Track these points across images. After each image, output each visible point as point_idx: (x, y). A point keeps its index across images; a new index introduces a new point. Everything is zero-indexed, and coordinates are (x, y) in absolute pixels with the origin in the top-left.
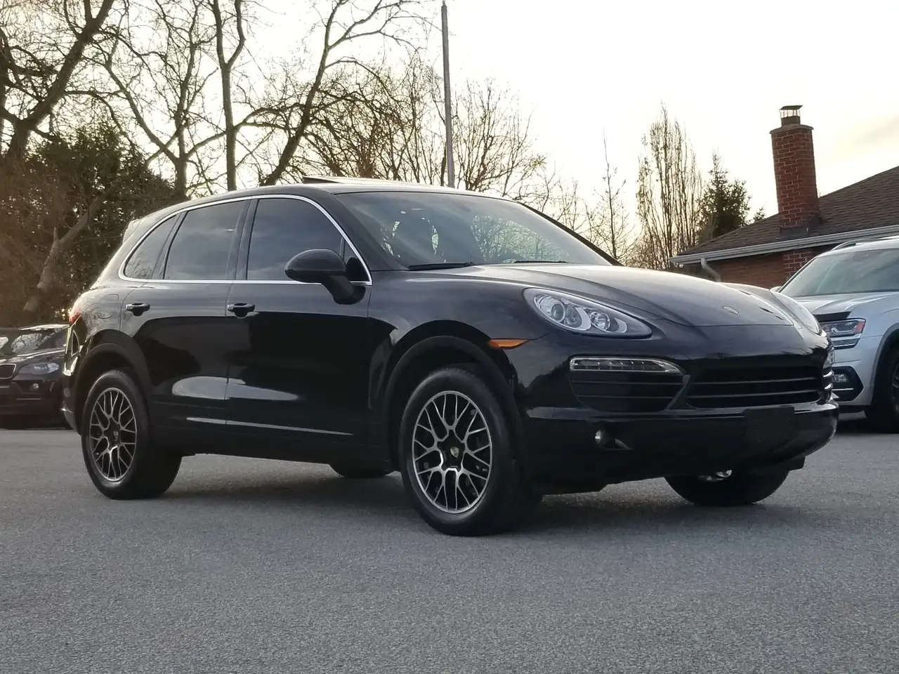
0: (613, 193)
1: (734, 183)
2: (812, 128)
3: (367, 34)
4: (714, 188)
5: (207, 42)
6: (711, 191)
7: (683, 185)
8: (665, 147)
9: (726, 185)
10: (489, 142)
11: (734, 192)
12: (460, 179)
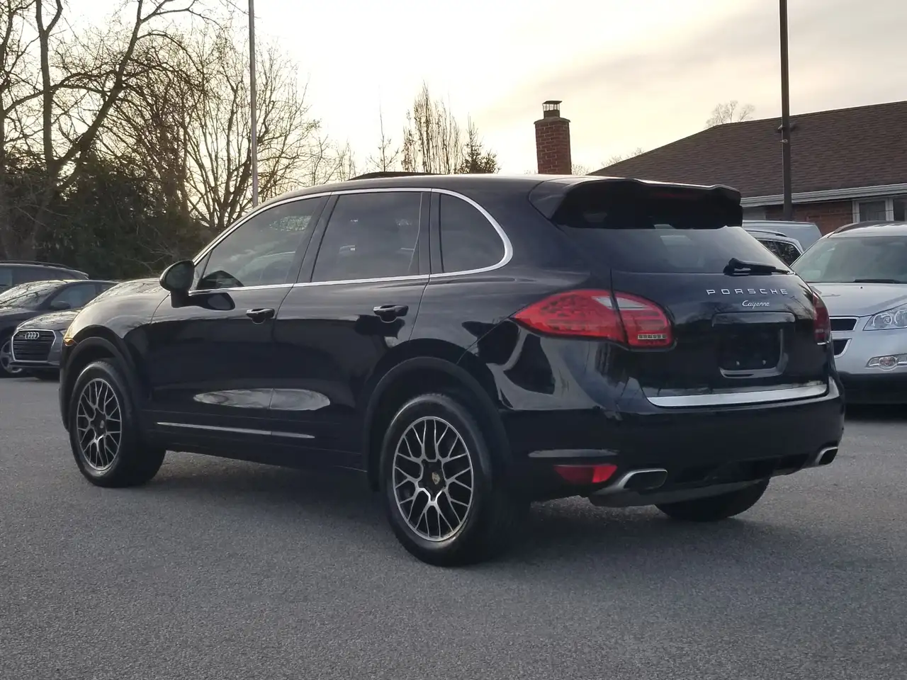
0: (387, 162)
1: (486, 155)
2: (569, 121)
3: (174, 11)
4: (470, 159)
5: (25, 8)
6: (467, 161)
7: (447, 158)
8: (428, 122)
9: (480, 157)
10: (271, 106)
11: (487, 163)
12: (243, 137)
